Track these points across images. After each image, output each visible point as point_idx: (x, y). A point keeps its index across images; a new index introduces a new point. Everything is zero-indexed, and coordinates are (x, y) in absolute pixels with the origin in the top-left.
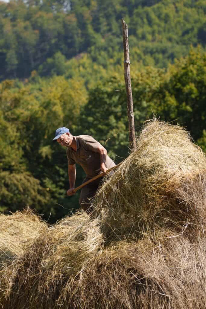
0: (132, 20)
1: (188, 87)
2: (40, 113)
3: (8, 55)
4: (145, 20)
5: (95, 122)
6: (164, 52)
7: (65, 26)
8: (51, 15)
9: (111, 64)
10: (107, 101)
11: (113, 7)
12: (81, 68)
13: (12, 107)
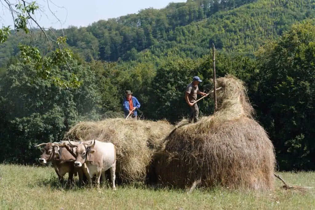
0: (174, 32)
1: (209, 70)
2: (130, 80)
3: (106, 49)
4: (181, 33)
5: (160, 86)
6: (191, 50)
7: (137, 34)
8: (130, 28)
9: (162, 55)
10: (167, 75)
11: (164, 25)
12: (146, 57)
13: (115, 77)
